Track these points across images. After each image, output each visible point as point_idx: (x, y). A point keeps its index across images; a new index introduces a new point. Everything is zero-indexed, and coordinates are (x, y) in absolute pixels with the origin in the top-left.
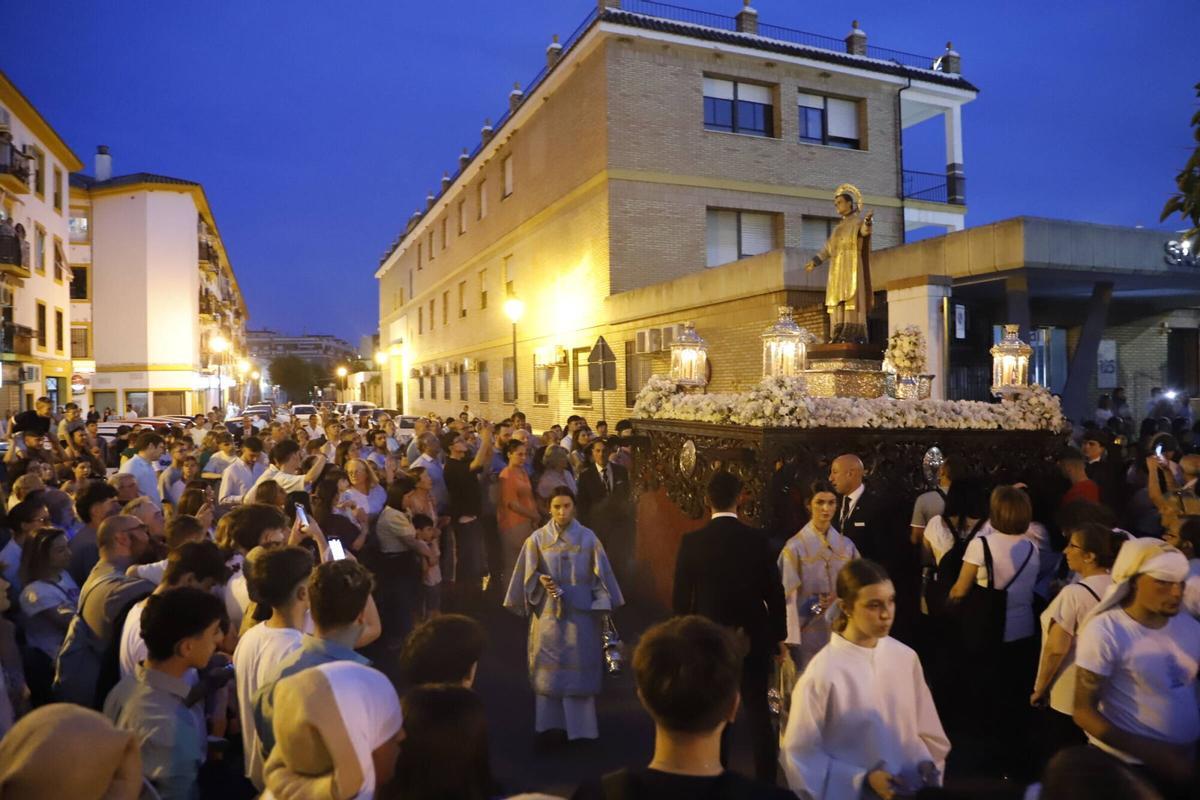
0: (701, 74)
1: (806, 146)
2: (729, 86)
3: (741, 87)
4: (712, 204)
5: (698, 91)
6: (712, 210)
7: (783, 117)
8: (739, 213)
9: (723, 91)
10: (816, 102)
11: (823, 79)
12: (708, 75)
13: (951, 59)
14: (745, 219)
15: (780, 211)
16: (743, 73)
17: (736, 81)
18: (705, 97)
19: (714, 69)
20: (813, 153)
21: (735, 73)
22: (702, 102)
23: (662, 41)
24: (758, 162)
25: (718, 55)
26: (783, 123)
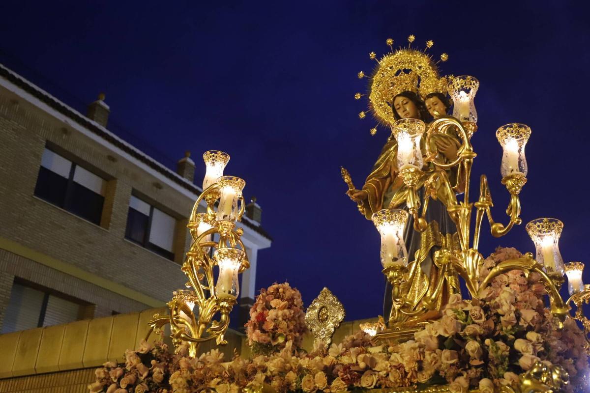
0: (44, 142)
1: (130, 244)
2: (68, 164)
3: (79, 170)
4: (21, 276)
5: (38, 157)
6: (20, 283)
7: (114, 210)
8: (48, 292)
9: (60, 166)
10: (143, 208)
11: (155, 188)
12: (50, 146)
13: (255, 209)
14: (53, 301)
15: (92, 301)
16: (85, 157)
17: (76, 162)
18: (42, 167)
19: (58, 143)
20: (134, 253)
21: (78, 153)
22: (38, 168)
23: (13, 93)
24: (80, 246)
25: (66, 130)
26: (112, 215)
